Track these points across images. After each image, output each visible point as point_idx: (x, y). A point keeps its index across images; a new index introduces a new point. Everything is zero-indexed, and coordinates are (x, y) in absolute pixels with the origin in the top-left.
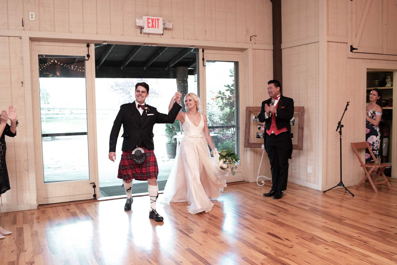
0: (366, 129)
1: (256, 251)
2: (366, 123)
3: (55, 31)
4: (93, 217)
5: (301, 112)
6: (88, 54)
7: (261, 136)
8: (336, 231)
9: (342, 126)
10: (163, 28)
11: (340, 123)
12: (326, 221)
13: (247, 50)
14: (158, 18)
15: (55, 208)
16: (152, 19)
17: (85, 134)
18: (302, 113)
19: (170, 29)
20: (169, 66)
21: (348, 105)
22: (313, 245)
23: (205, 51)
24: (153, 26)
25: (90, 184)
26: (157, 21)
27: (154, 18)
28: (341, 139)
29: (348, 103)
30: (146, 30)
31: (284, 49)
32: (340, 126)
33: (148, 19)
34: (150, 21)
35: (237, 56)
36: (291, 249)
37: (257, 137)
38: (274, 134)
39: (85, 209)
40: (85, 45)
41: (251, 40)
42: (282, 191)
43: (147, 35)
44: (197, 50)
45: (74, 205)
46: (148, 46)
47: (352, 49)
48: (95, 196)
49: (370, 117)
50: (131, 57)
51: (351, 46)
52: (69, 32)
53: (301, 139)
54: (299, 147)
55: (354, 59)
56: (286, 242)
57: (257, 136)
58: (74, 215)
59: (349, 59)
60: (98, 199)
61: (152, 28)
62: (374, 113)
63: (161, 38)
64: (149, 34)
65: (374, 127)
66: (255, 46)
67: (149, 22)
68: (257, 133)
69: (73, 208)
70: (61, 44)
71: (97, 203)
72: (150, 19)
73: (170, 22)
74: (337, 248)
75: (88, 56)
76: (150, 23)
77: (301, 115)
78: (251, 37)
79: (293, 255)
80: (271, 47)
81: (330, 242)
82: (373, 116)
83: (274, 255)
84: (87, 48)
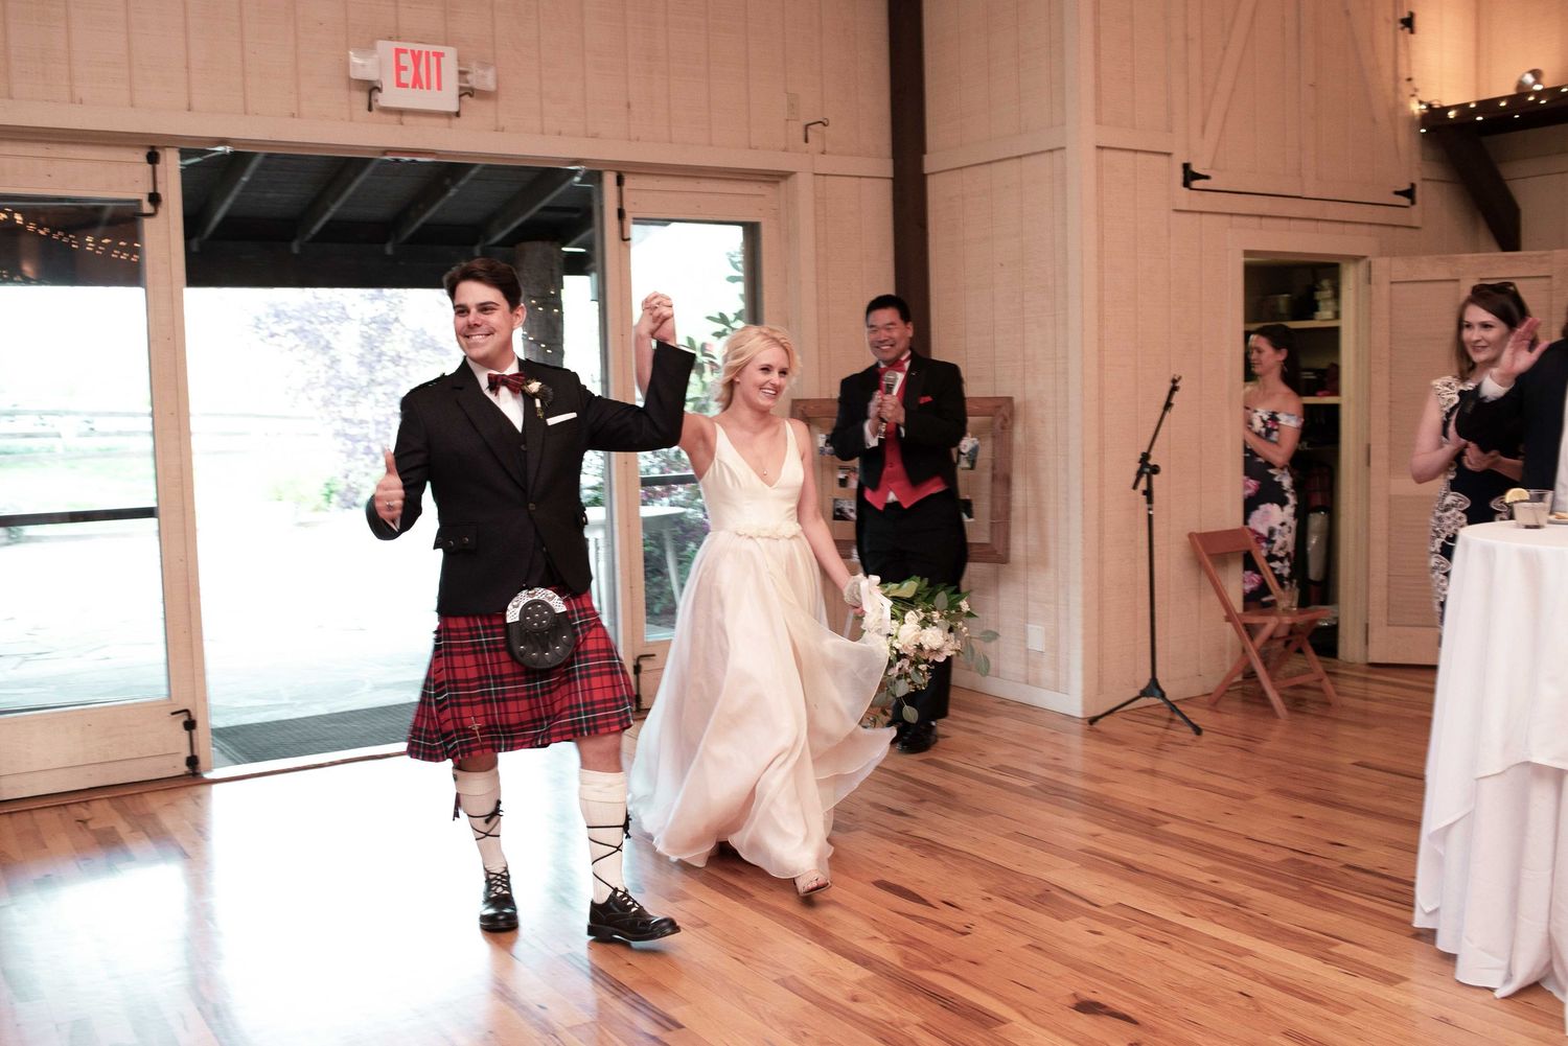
0: (1245, 481)
1: (831, 953)
2: (1245, 458)
3: (11, 98)
4: (190, 847)
5: (1001, 420)
6: (151, 191)
7: (851, 510)
8: (1130, 867)
9: (1155, 470)
10: (461, 88)
11: (1145, 457)
12: (1096, 829)
13: (791, 179)
14: (439, 49)
15: (26, 816)
16: (413, 52)
17: (148, 513)
18: (1006, 420)
19: (485, 95)
20: (488, 238)
21: (1174, 389)
22: (1043, 920)
23: (629, 182)
24: (417, 82)
25: (173, 714)
26: (433, 60)
27: (423, 48)
28: (1150, 517)
29: (1174, 381)
30: (390, 97)
31: (933, 173)
32: (1147, 468)
33: (399, 51)
34: (406, 60)
35: (755, 202)
36: (963, 938)
37: (836, 518)
38: (895, 505)
39: (152, 816)
40: (141, 156)
41: (806, 141)
42: (933, 723)
43: (394, 118)
44: (595, 176)
45: (106, 804)
46: (397, 161)
47: (1189, 176)
48: (192, 761)
49: (1258, 434)
50: (333, 202)
51: (1186, 167)
52: (72, 102)
53: (1002, 520)
54: (995, 552)
55: (1197, 215)
56: (947, 916)
57: (834, 513)
58: (108, 842)
59: (1179, 214)
60: (208, 776)
61: (414, 86)
62: (1273, 418)
63: (450, 127)
64: (401, 112)
65: (1271, 471)
66: (824, 164)
67: (402, 64)
68: (835, 500)
69: (102, 814)
70: (38, 150)
71: (202, 789)
72: (405, 51)
73: (484, 65)
74: (1135, 930)
75: (155, 199)
76: (405, 68)
77: (1003, 428)
78: (807, 127)
79: (970, 959)
80: (886, 167)
81: (1110, 908)
82: (1269, 432)
83: (898, 962)
84: (149, 166)
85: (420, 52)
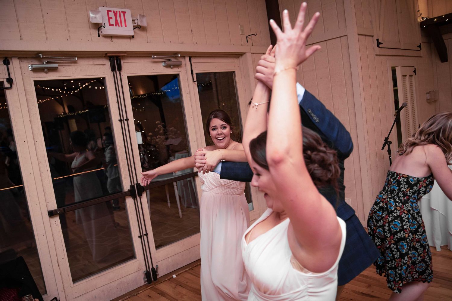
6: (8, 77)
9: (391, 143)
10: (133, 27)
11: (387, 139)
13: (245, 55)
14: (124, 10)
16: (114, 11)
19: (143, 29)
23: (193, 60)
24: (117, 24)
26: (122, 15)
27: (118, 10)
28: (390, 159)
30: (108, 30)
32: (387, 142)
33: (108, 11)
34: (112, 15)
35: (232, 65)
40: (1, 62)
41: (247, 42)
43: (109, 39)
51: (377, 40)
55: (380, 56)
59: (377, 56)
61: (116, 26)
63: (130, 42)
64: (112, 37)
66: (253, 49)
67: (110, 16)
72: (111, 11)
73: (142, 16)
75: (10, 80)
76: (111, 18)
78: (247, 37)
84: (6, 66)
85: (117, 12)
